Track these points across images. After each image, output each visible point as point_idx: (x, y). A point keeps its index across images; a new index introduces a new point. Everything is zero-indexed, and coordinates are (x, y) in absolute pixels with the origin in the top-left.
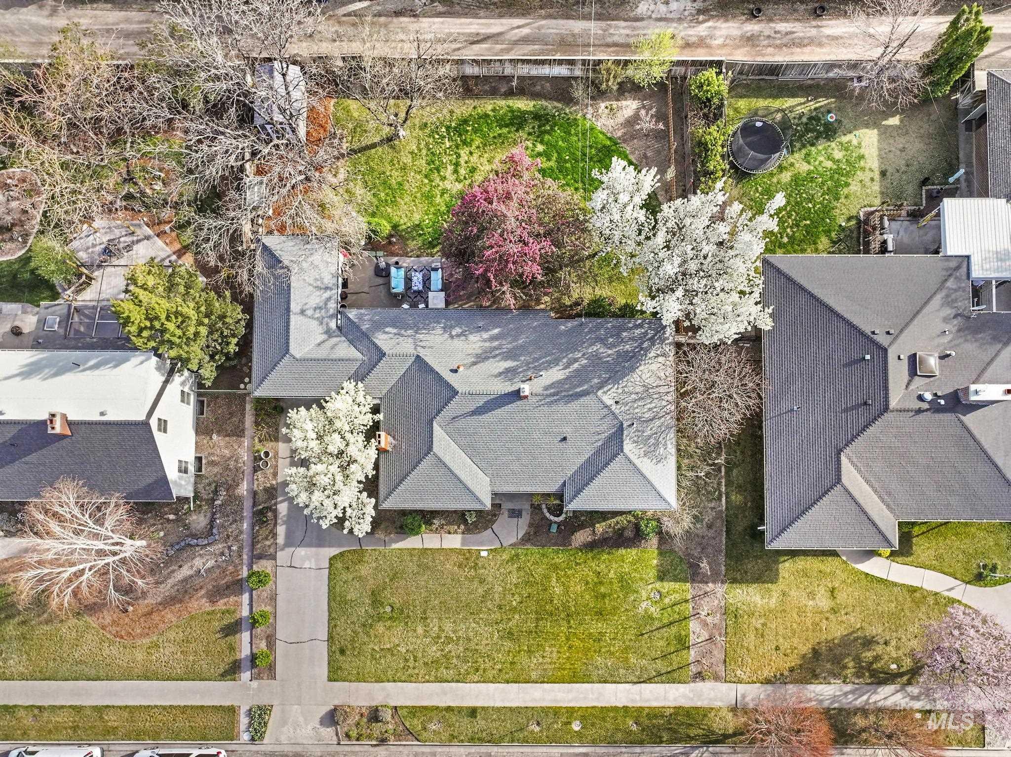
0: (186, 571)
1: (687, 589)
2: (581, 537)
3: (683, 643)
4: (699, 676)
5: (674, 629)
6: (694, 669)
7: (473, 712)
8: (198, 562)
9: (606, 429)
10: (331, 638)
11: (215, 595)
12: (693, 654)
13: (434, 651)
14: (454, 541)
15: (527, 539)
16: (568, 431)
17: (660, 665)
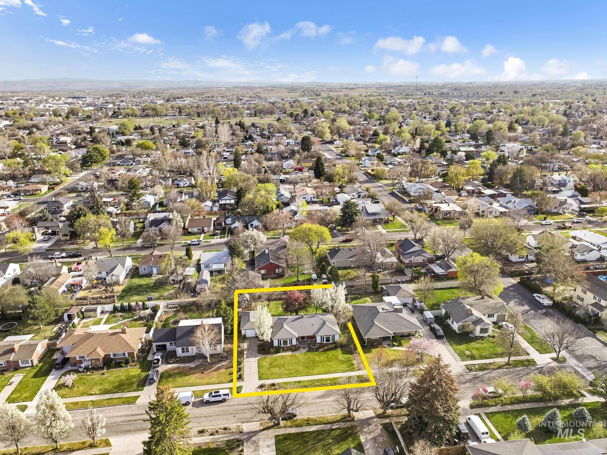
0: (219, 365)
1: (350, 356)
2: (321, 350)
3: (353, 365)
4: (359, 370)
5: (349, 362)
6: (357, 369)
7: (299, 382)
8: (223, 364)
9: (321, 322)
10: (259, 372)
11: (227, 369)
12: (355, 366)
13: (287, 372)
14: (290, 353)
15: (307, 352)
16: (313, 323)
17: (347, 369)
